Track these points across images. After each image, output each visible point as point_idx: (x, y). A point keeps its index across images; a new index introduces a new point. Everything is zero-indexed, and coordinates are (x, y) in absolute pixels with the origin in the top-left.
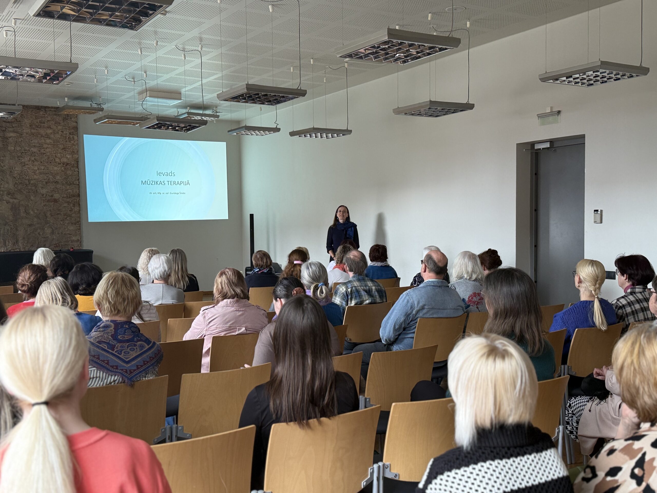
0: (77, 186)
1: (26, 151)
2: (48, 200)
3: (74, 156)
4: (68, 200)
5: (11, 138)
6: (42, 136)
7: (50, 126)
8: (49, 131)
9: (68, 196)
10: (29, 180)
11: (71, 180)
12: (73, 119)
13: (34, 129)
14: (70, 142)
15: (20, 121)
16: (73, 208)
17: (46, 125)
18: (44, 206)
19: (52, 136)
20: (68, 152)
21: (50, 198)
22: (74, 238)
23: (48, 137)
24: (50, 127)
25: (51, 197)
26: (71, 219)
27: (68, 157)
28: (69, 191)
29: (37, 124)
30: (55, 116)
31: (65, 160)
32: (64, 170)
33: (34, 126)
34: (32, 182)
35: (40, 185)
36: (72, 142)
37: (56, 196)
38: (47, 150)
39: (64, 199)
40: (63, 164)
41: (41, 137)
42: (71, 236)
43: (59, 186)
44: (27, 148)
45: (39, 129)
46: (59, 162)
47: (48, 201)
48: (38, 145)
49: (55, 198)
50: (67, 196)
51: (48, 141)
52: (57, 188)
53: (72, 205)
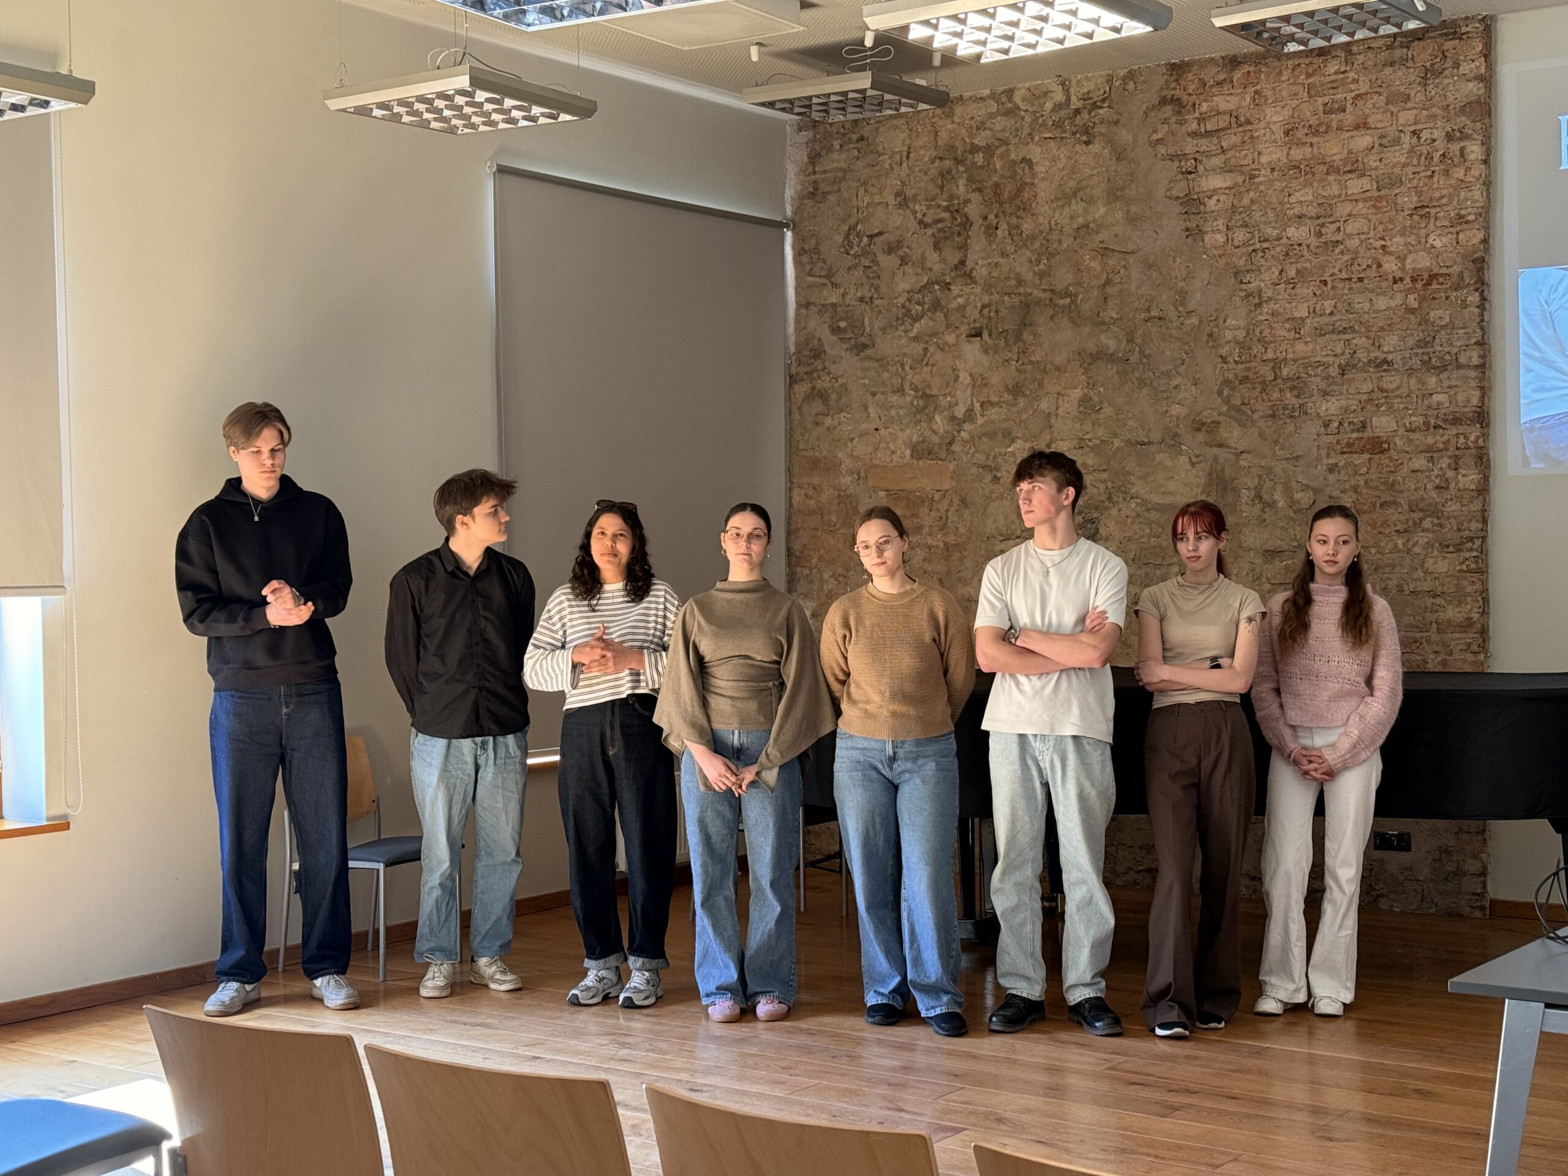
0: (1473, 374)
1: (1265, 245)
2: (1348, 445)
3: (1461, 236)
4: (1430, 440)
5: (1215, 198)
6: (1332, 169)
7: (1367, 117)
8: (1363, 141)
9: (1432, 421)
10: (1277, 365)
11: (1447, 349)
12: (1465, 68)
13: (1300, 144)
14: (1447, 172)
15: (1248, 122)
16: (1450, 474)
17: (1349, 118)
18: (1332, 469)
19: (1372, 161)
20: (1439, 224)
21: (1355, 435)
22: (1452, 613)
23: (1354, 167)
24: (1365, 124)
25: (1358, 430)
26: (1441, 525)
27: (1438, 244)
28: (1436, 398)
29: (1313, 121)
30: (1388, 70)
31: (1421, 261)
32: (1415, 305)
33: (1300, 133)
34: (1285, 372)
35: (1317, 382)
36: (1459, 173)
37: (1383, 424)
38: (1352, 227)
39: (1412, 435)
40: (1414, 280)
41: (1327, 173)
42: (1438, 601)
43: (1390, 381)
44: (1269, 231)
45: (1320, 139)
46: (1399, 274)
47: (1350, 448)
48: (1312, 211)
49: (1378, 432)
50: (1426, 424)
51: (1356, 185)
52: (1381, 390)
53: (1445, 462)
